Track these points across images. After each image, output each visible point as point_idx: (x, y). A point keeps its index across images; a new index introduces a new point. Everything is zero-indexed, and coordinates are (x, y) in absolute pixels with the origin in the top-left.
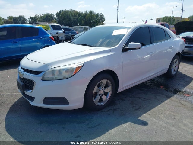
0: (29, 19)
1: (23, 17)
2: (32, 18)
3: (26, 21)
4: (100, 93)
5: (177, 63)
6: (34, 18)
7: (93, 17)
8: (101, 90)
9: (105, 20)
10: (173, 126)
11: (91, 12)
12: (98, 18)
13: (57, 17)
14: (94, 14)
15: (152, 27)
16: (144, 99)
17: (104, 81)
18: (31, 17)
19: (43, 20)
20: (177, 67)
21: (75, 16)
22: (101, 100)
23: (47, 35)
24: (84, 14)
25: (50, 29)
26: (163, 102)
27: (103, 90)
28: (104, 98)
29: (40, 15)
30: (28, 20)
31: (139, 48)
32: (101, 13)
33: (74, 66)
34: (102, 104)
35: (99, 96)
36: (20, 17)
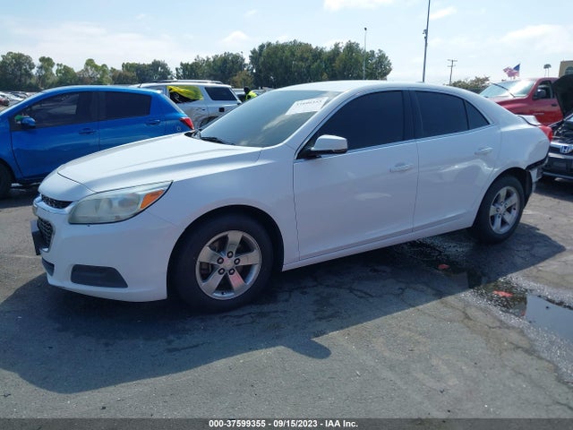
0: (177, 69)
1: (164, 66)
2: (185, 67)
3: (169, 77)
4: (222, 266)
5: (514, 199)
6: (192, 65)
7: (357, 61)
8: (225, 258)
9: (390, 70)
10: (391, 368)
11: (351, 48)
12: (372, 64)
13: (252, 62)
14: (358, 51)
15: (416, 91)
16: (363, 295)
17: (235, 237)
18: (182, 64)
19: (213, 72)
20: (514, 213)
21: (302, 59)
22: (225, 285)
23: (174, 114)
24: (329, 52)
25: (202, 98)
26: (413, 306)
27: (233, 258)
28: (236, 280)
29: (208, 59)
30: (175, 72)
31: (343, 152)
32: (380, 51)
33: (141, 191)
34: (228, 296)
35: (221, 274)
36: (156, 65)
